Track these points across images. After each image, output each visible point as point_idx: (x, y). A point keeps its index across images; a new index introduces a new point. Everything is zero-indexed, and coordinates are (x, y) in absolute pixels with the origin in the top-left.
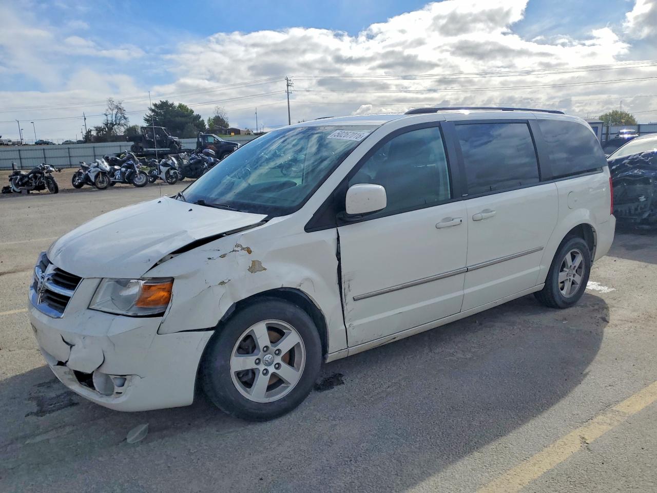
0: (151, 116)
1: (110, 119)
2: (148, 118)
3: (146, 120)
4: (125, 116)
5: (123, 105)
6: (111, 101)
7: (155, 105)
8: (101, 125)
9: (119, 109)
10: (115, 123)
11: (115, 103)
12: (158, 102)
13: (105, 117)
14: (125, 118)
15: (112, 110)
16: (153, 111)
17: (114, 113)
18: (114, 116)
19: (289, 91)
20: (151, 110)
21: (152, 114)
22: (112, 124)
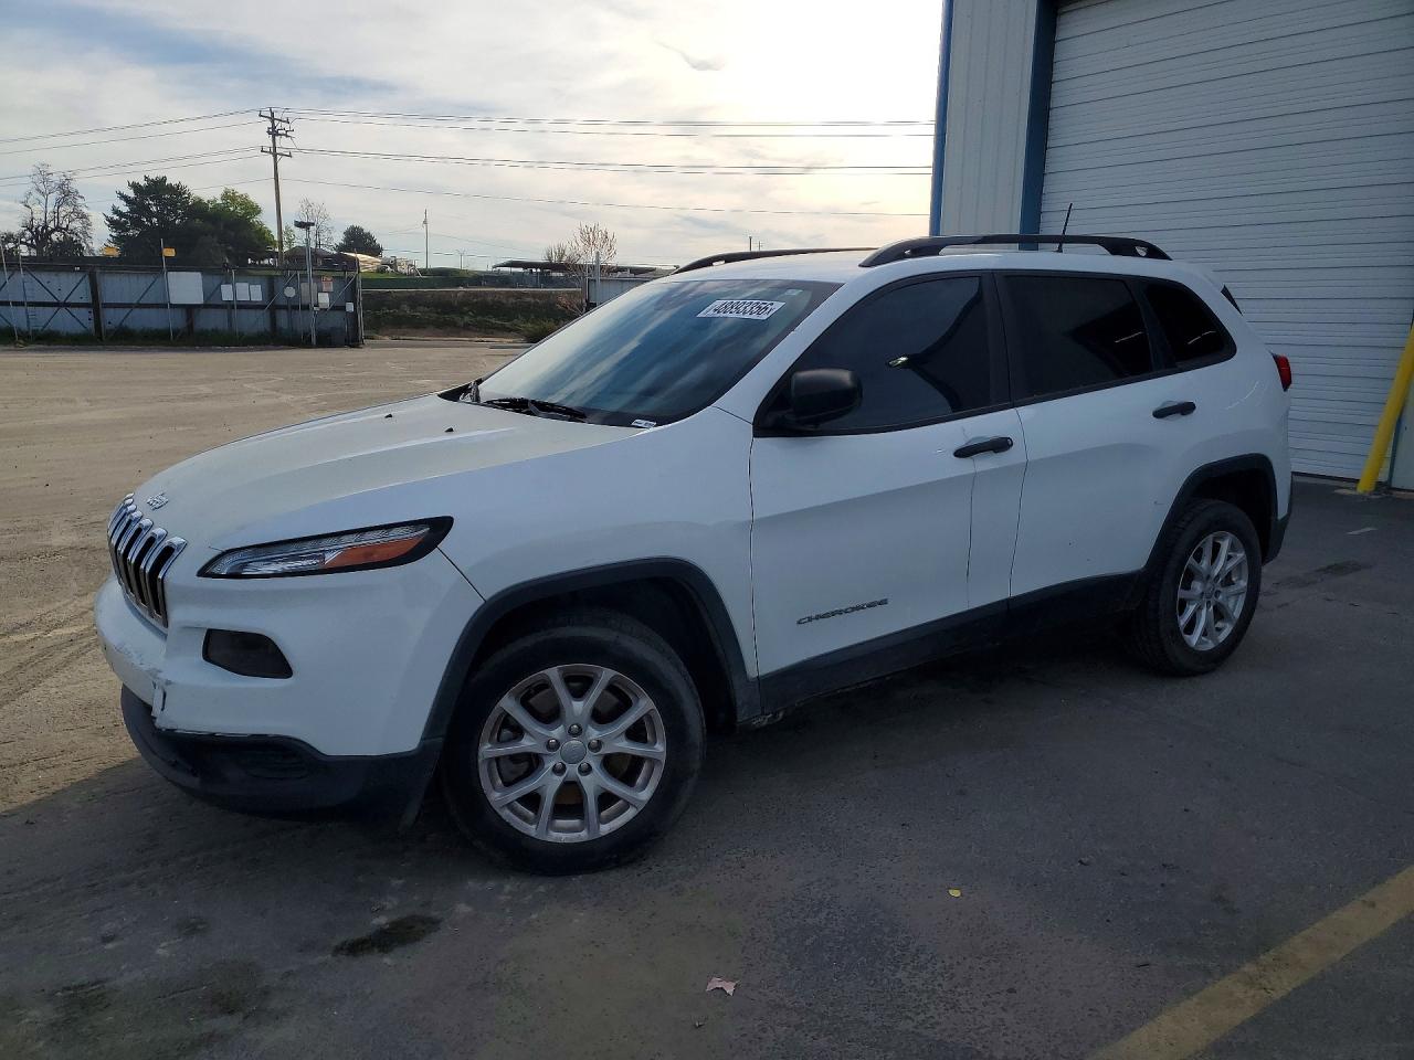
0: (122, 215)
1: (39, 216)
2: (116, 217)
3: (110, 222)
4: (83, 210)
5: (74, 186)
6: (42, 172)
7: (135, 186)
8: (16, 229)
9: (67, 194)
10: (52, 225)
11: (55, 180)
12: (143, 183)
13: (28, 211)
14: (83, 216)
15: (46, 195)
16: (129, 201)
17: (52, 198)
18: (50, 209)
19: (278, 151)
20: (123, 197)
21: (125, 209)
22: (45, 227)
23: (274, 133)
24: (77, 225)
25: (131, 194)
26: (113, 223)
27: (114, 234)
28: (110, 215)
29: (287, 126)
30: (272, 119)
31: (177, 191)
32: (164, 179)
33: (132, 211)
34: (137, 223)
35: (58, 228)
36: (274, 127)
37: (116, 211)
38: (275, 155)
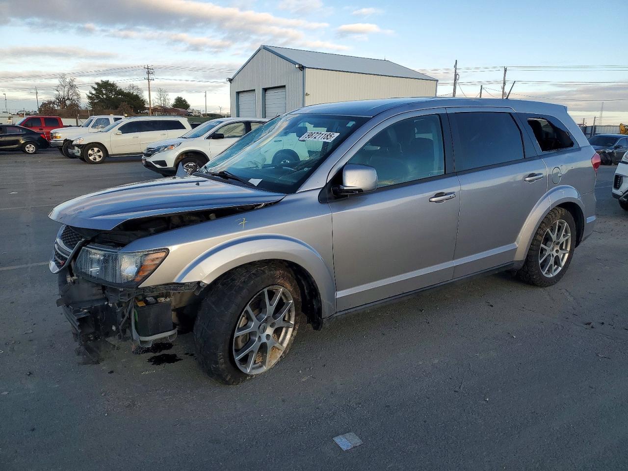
1: (62, 95)
4: (78, 92)
5: (76, 82)
6: (63, 78)
7: (97, 84)
8: (53, 99)
11: (68, 81)
13: (57, 93)
15: (64, 87)
17: (66, 89)
18: (66, 92)
20: (94, 88)
21: (94, 92)
22: (64, 98)
23: (148, 73)
24: (75, 97)
25: (96, 87)
26: (89, 97)
27: (90, 101)
28: (88, 94)
30: (148, 69)
31: (113, 85)
32: (108, 81)
33: (97, 93)
34: (98, 97)
35: (68, 99)
36: (148, 72)
37: (91, 93)
38: (149, 80)
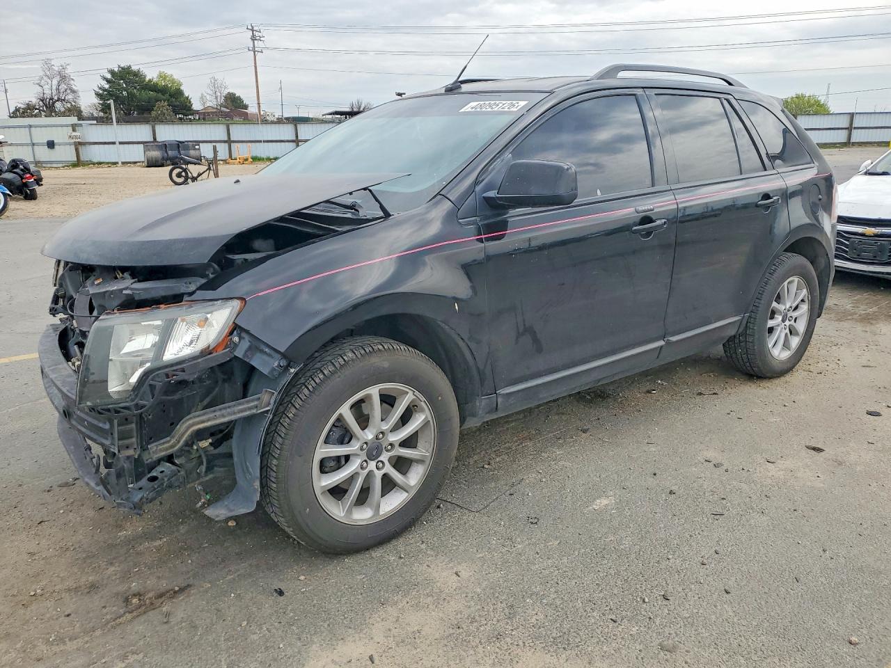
0: (105, 90)
1: (48, 92)
2: (101, 92)
3: (98, 95)
4: (74, 87)
5: (69, 71)
6: (47, 63)
7: (112, 72)
8: (34, 101)
9: (63, 78)
10: (56, 98)
11: (56, 69)
12: (116, 70)
13: (40, 89)
14: (73, 92)
15: (51, 78)
16: (108, 81)
17: (55, 82)
18: (54, 87)
19: (256, 49)
20: (106, 79)
21: (107, 86)
22: (51, 99)
23: (253, 38)
24: (70, 97)
25: (109, 76)
27: (101, 102)
28: (97, 90)
29: (260, 34)
30: (253, 30)
31: (137, 74)
32: (130, 67)
33: (110, 87)
34: (113, 95)
35: (59, 100)
36: (253, 35)
37: (101, 88)
38: (254, 52)
